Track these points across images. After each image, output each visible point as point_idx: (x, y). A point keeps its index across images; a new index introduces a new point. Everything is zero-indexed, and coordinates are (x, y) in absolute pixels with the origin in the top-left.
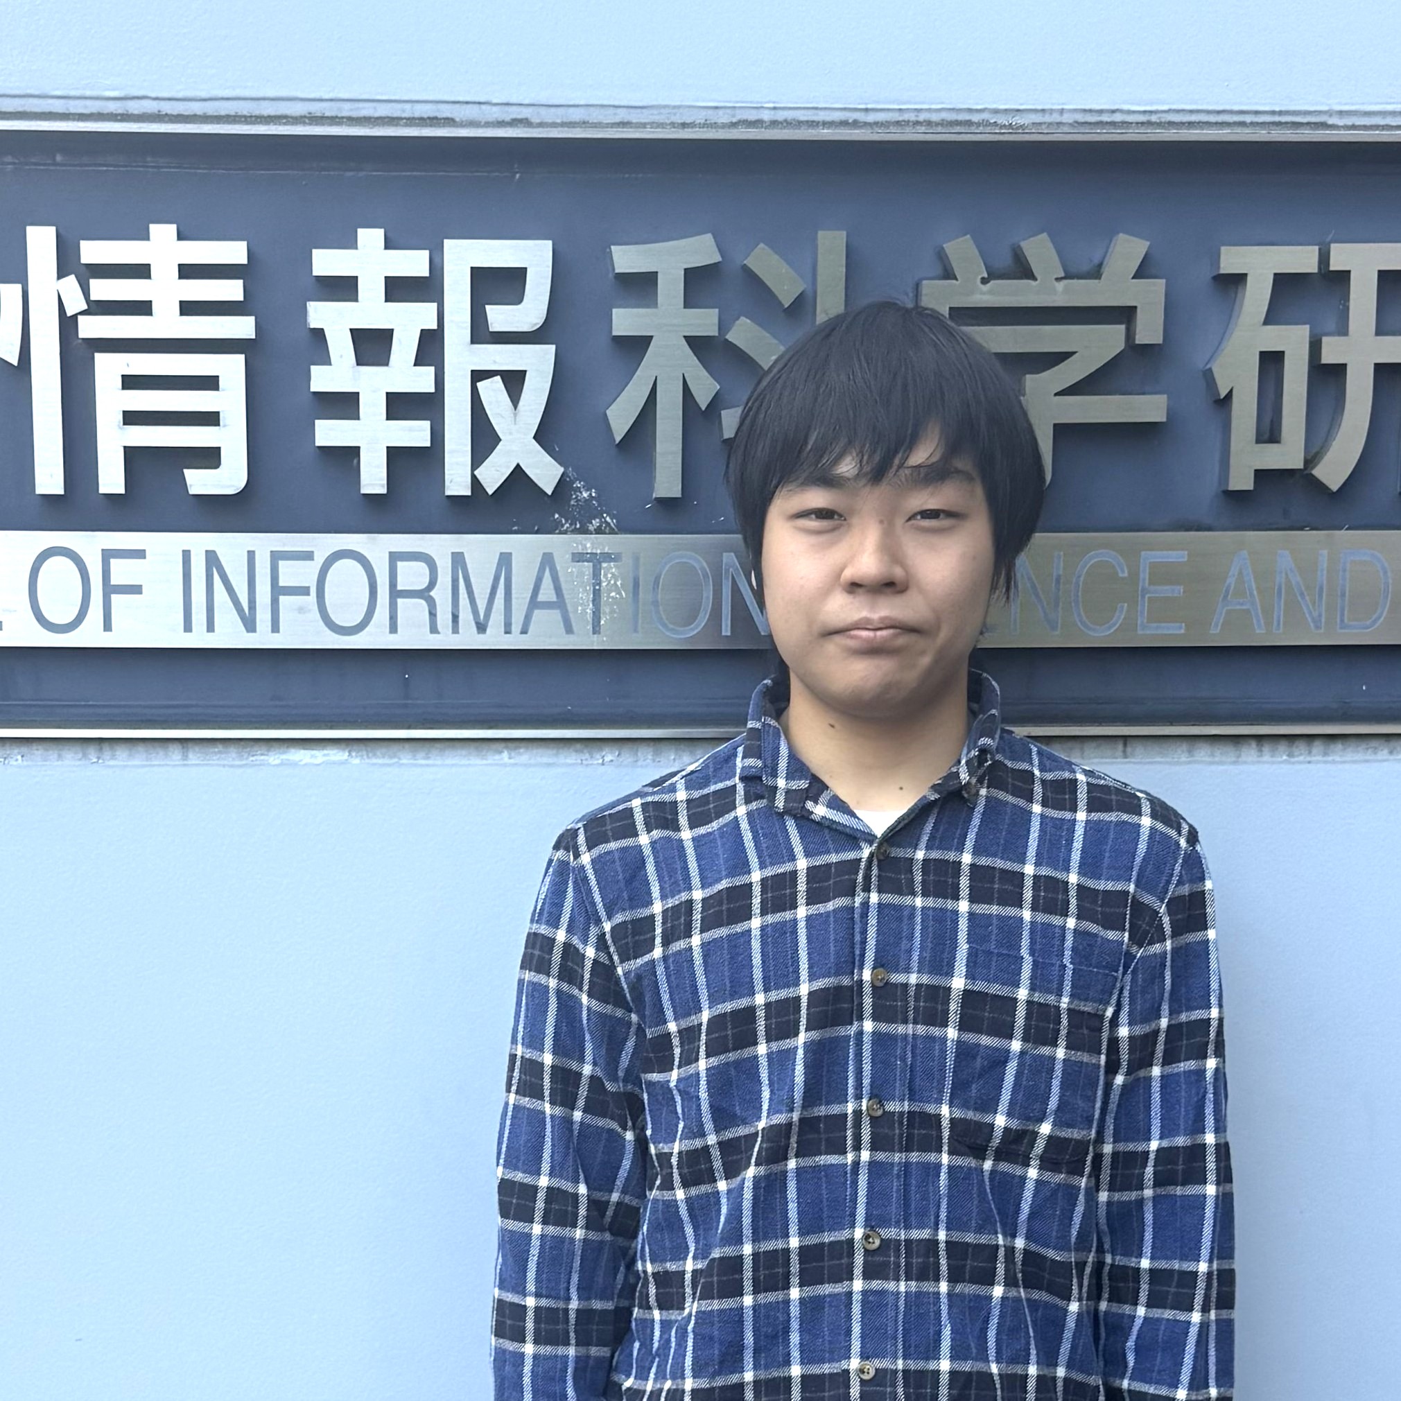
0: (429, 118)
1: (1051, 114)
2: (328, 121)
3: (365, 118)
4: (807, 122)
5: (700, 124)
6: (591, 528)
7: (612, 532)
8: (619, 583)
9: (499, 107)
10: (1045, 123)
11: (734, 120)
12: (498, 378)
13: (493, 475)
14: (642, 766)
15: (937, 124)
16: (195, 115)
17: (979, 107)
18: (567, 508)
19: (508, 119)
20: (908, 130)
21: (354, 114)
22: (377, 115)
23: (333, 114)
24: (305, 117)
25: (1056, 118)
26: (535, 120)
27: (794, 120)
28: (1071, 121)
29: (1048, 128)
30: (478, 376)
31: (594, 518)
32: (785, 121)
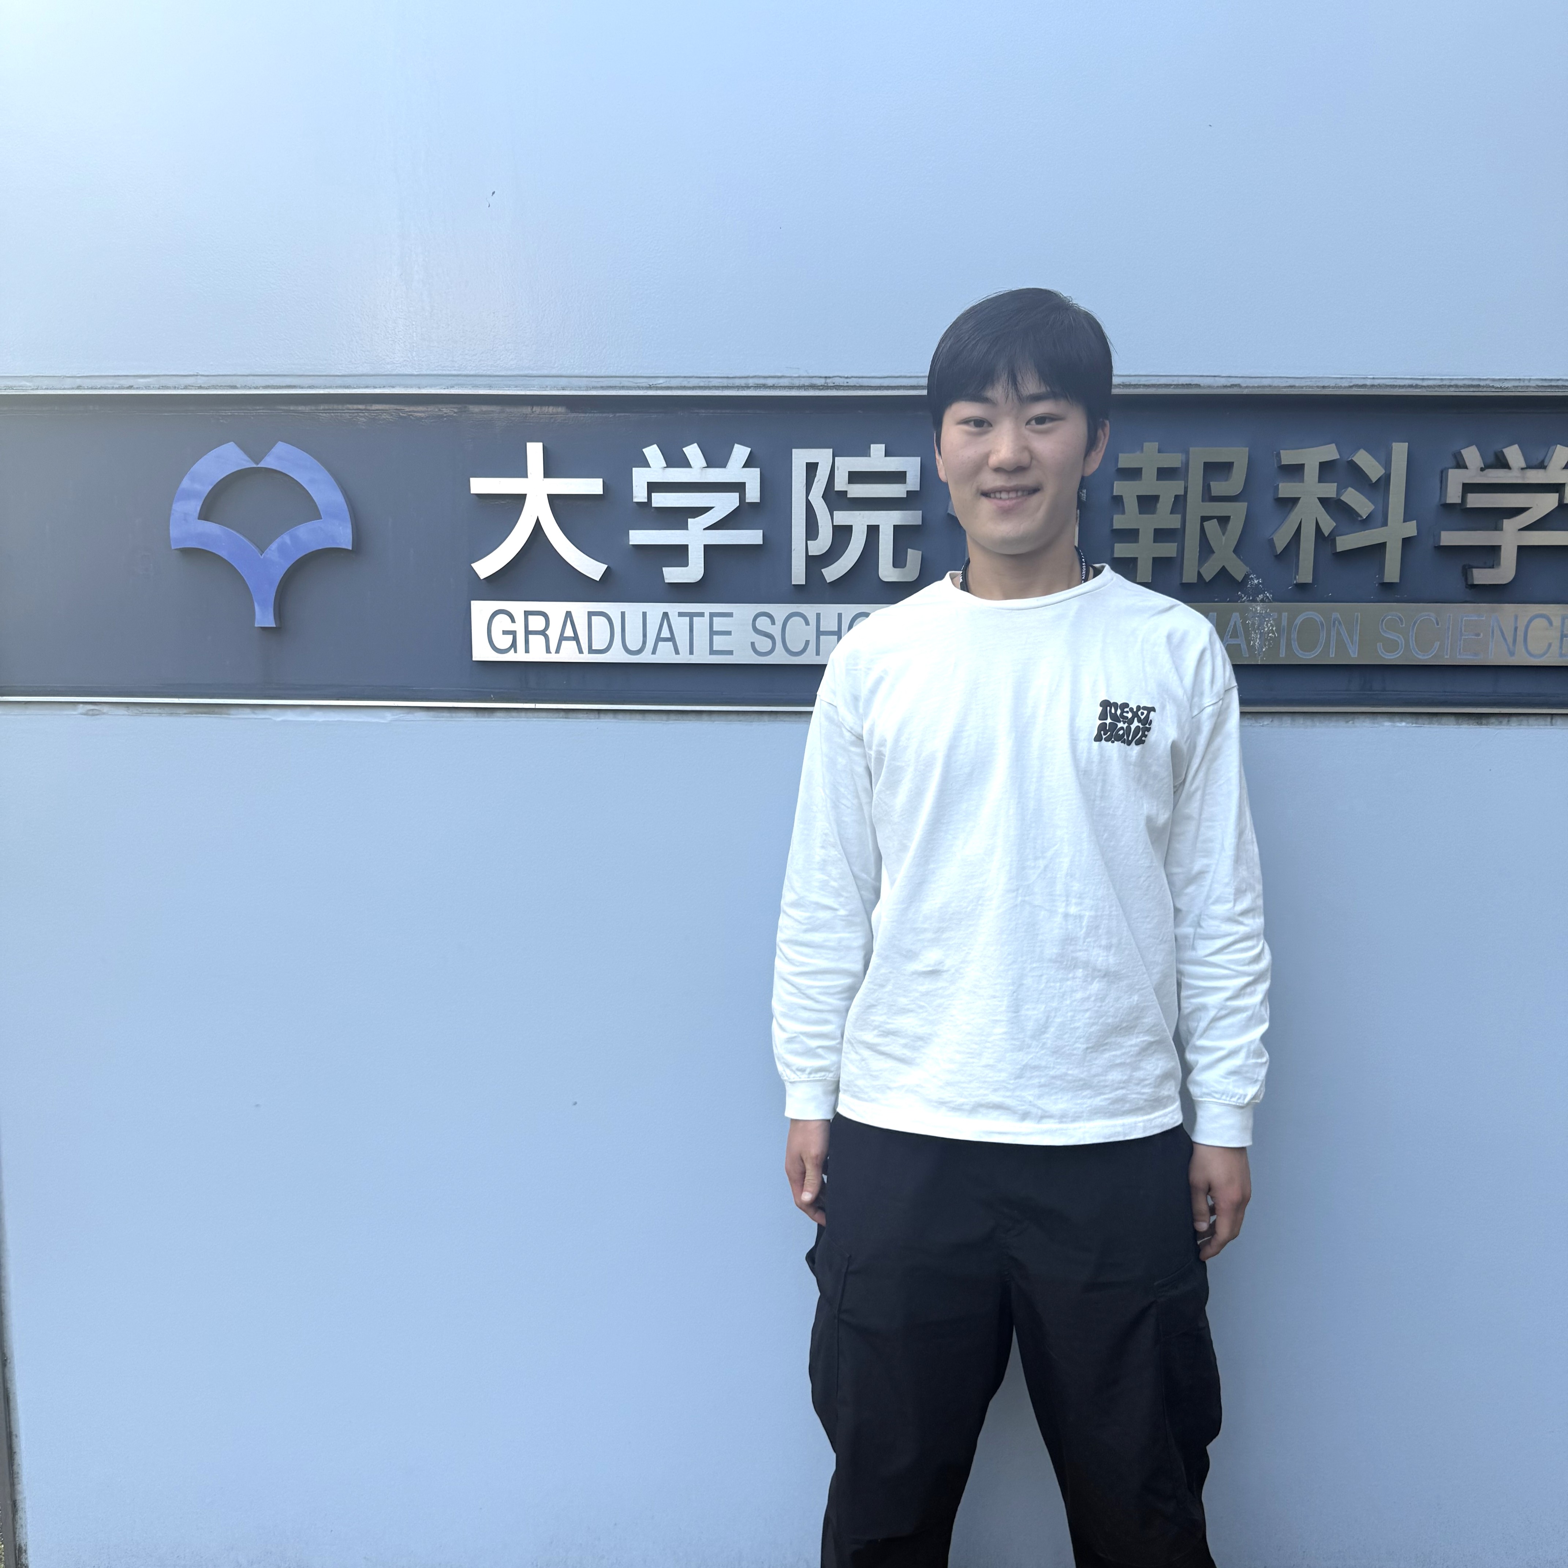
0: (1186, 384)
1: (1524, 381)
2: (1133, 387)
3: (1152, 385)
4: (1391, 385)
5: (1332, 386)
6: (1258, 599)
7: (1271, 602)
8: (1274, 629)
9: (1224, 379)
10: (1520, 386)
11: (1351, 384)
12: (1215, 520)
13: (1209, 571)
14: (1283, 727)
15: (1461, 387)
17: (1485, 378)
18: (1245, 589)
19: (1229, 384)
20: (1444, 390)
21: (1146, 383)
22: (1158, 383)
24: (1120, 385)
25: (1527, 383)
26: (1244, 385)
27: (1383, 384)
28: (1534, 385)
29: (1521, 389)
30: (1204, 519)
31: (1260, 594)
32: (1379, 385)
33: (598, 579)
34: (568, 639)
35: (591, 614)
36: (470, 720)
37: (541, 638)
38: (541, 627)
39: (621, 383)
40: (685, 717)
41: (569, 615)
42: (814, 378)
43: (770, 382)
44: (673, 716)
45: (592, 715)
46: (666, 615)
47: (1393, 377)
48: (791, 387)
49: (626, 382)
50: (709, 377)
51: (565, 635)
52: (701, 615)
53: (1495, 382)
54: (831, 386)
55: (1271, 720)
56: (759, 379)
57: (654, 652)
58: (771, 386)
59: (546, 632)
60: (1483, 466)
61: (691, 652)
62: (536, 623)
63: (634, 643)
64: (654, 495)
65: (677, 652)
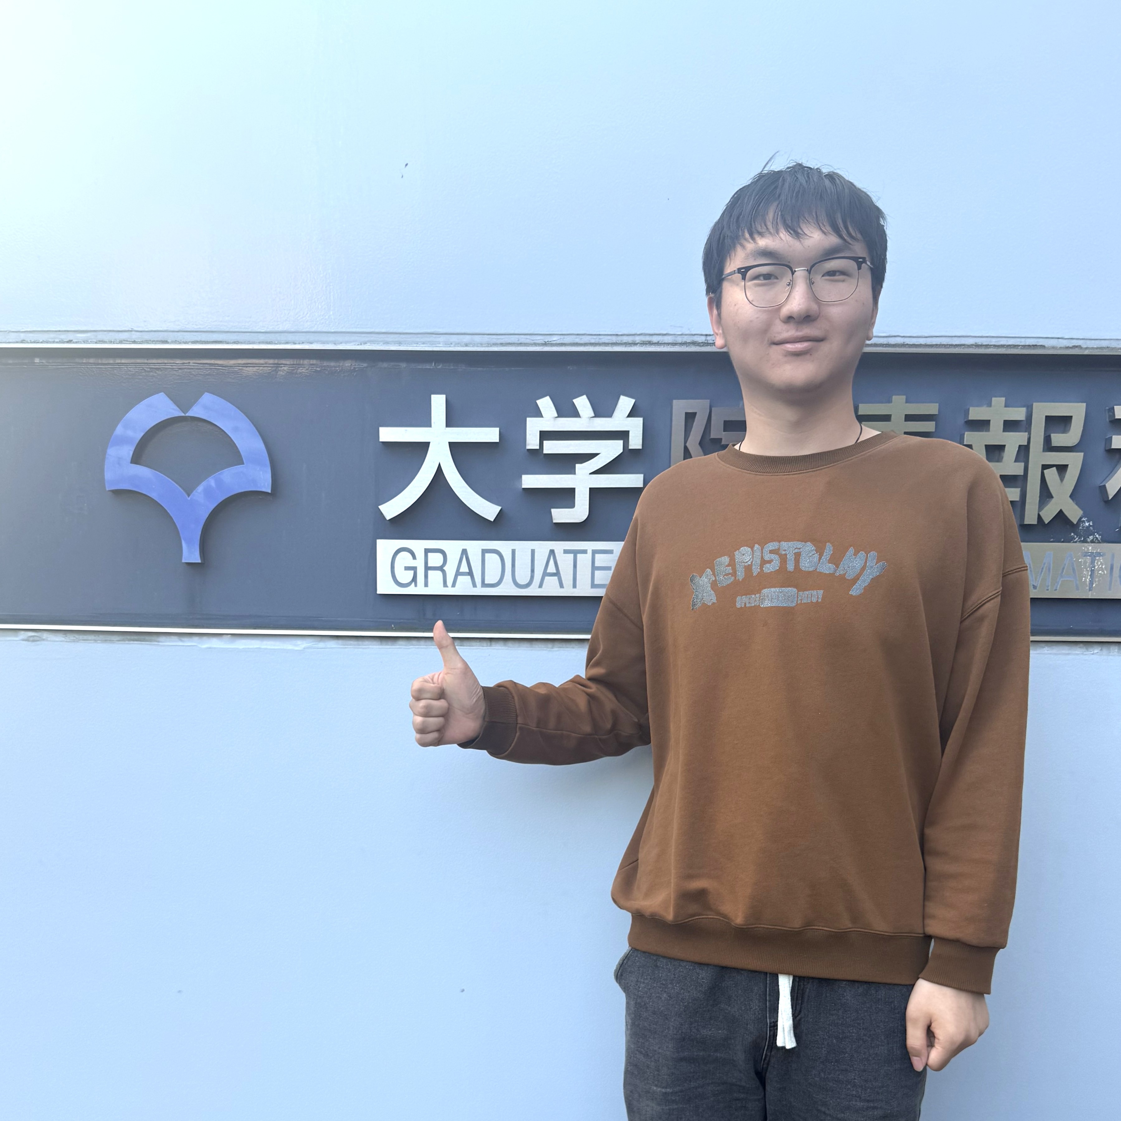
0: (1033, 345)
2: (984, 347)
3: (1002, 345)
6: (1089, 540)
7: (1100, 543)
8: (1104, 567)
9: (1067, 340)
12: (1055, 468)
13: (1048, 514)
14: (1112, 655)
16: (921, 345)
18: (1077, 530)
19: (1071, 345)
21: (996, 344)
22: (1007, 344)
23: (987, 343)
24: (973, 345)
26: (1084, 346)
30: (1045, 467)
31: (1091, 535)
33: (492, 520)
34: (463, 574)
35: (484, 552)
36: (375, 648)
37: (439, 573)
38: (439, 563)
39: (518, 340)
40: (568, 645)
41: (464, 552)
42: (696, 336)
43: (655, 339)
44: (557, 644)
45: (485, 643)
46: (552, 552)
48: (674, 344)
49: (523, 339)
50: (599, 335)
51: (461, 571)
52: (585, 552)
55: (1100, 649)
56: (645, 336)
57: (541, 586)
58: (655, 343)
59: (444, 568)
61: (574, 586)
62: (435, 560)
63: (523, 577)
64: (545, 443)
65: (561, 586)
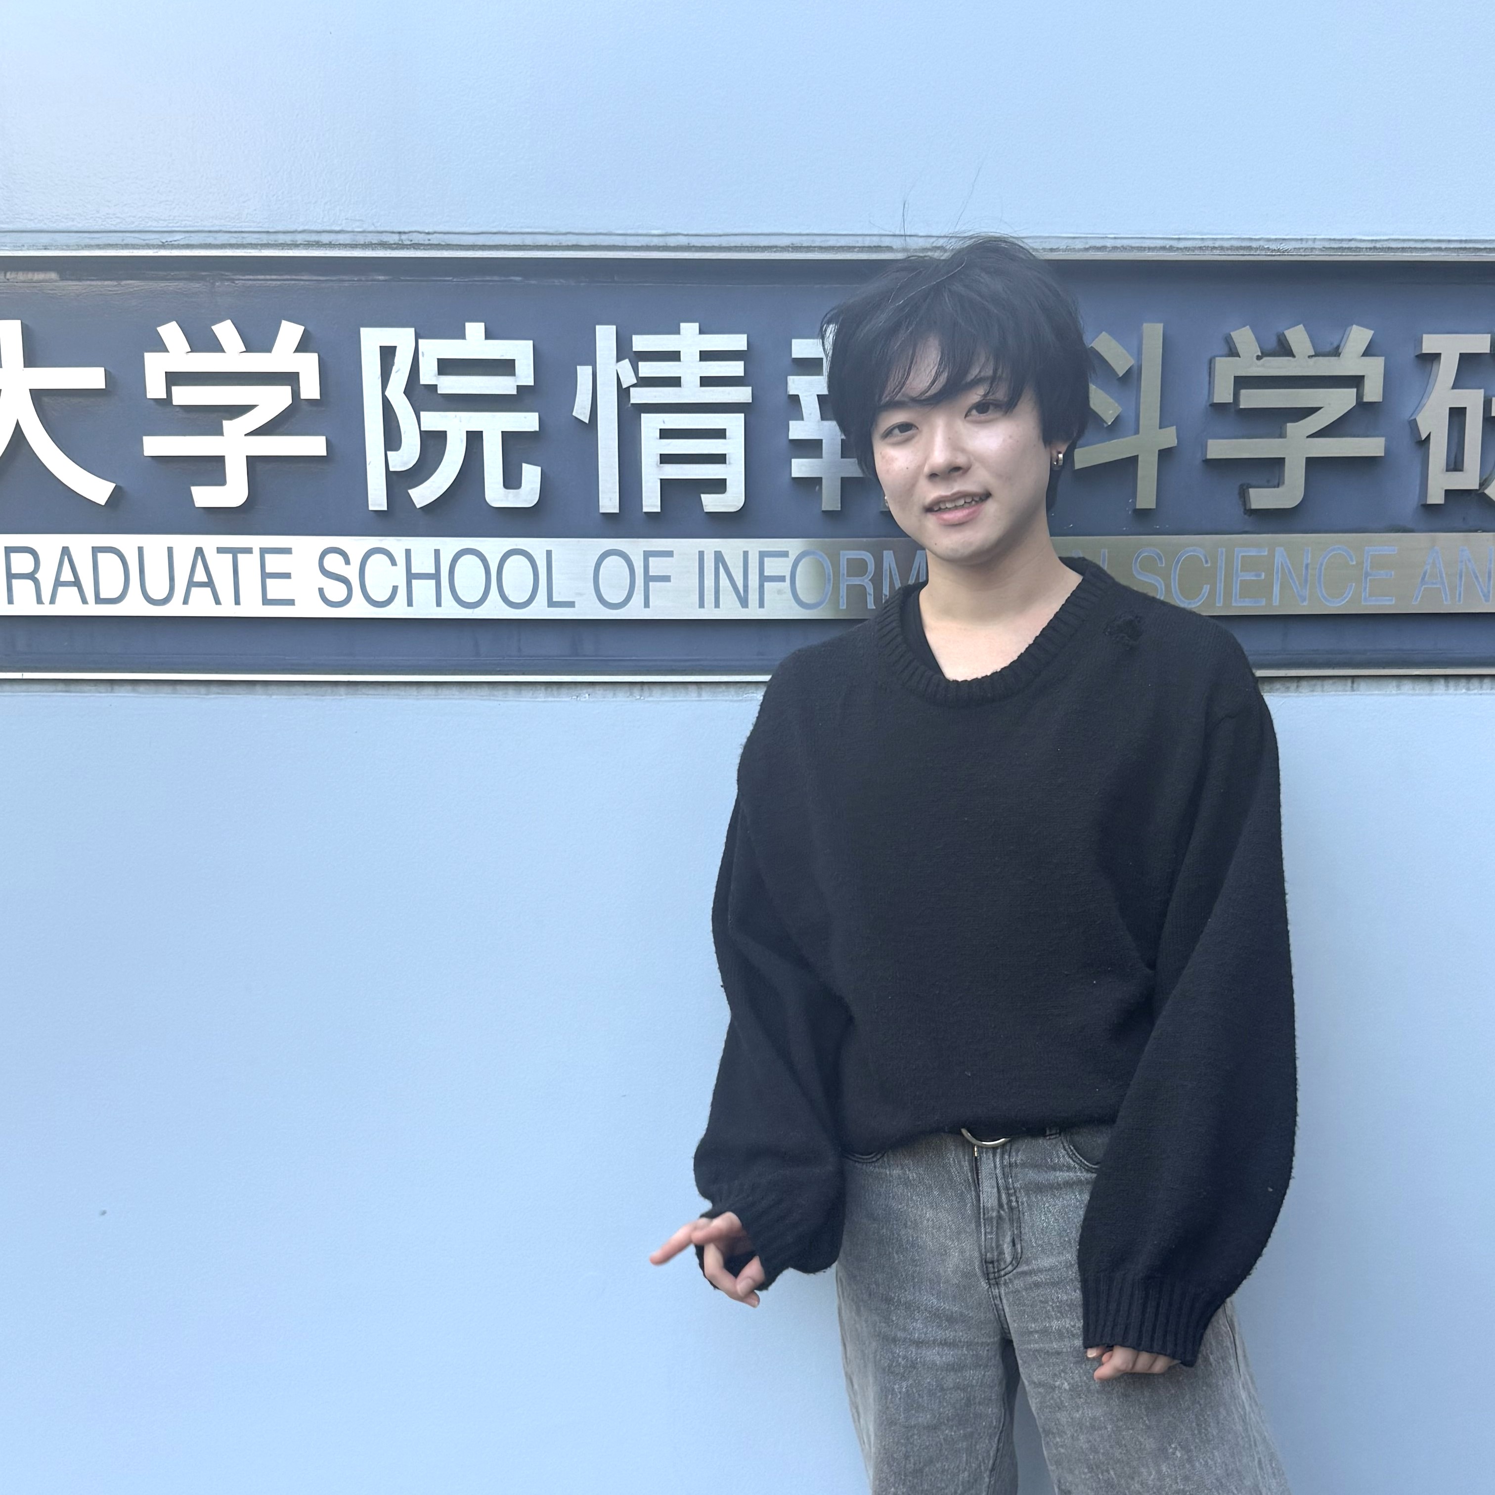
0: (875, 247)
1: (1307, 242)
2: (806, 249)
3: (830, 247)
4: (1138, 247)
5: (1063, 249)
9: (923, 239)
10: (1302, 248)
11: (1087, 246)
15: (1228, 249)
16: (714, 246)
17: (1257, 237)
19: (929, 246)
20: (1207, 252)
21: (823, 245)
22: (838, 245)
23: (808, 244)
24: (789, 247)
25: (1310, 244)
27: (1128, 246)
28: (1321, 247)
29: (1304, 251)
32: (1122, 246)
33: (103, 503)
34: (66, 584)
35: (96, 550)
37: (30, 584)
38: (29, 568)
39: (123, 240)
40: (231, 689)
41: (66, 551)
42: (384, 234)
43: (325, 238)
44: (214, 689)
45: (102, 688)
46: (199, 551)
47: (1140, 236)
48: (354, 246)
49: (130, 239)
50: (242, 232)
51: (62, 579)
52: (249, 551)
53: (1271, 243)
54: (407, 245)
56: (309, 234)
57: (186, 602)
58: (327, 244)
59: (36, 576)
60: (1260, 354)
62: (22, 563)
63: (158, 591)
64: (175, 389)
65: (218, 602)
